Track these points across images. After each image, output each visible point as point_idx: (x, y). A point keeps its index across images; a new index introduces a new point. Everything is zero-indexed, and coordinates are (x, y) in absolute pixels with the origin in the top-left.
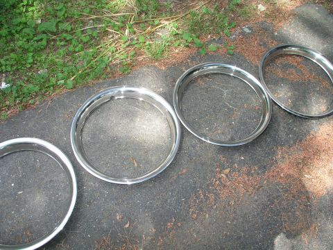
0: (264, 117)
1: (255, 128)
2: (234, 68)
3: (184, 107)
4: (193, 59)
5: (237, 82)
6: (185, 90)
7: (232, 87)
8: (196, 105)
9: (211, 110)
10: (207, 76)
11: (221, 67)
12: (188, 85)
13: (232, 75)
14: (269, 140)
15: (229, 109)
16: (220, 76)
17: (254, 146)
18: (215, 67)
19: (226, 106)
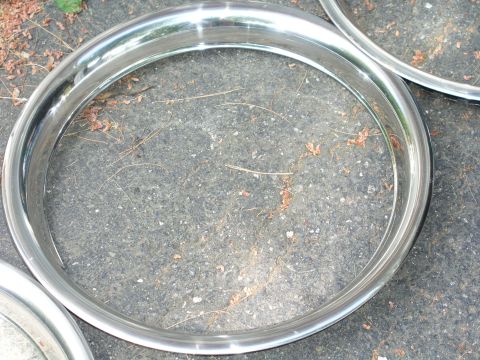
0: (402, 161)
1: (383, 222)
2: (197, 17)
3: (74, 251)
4: (36, 41)
5: (248, 68)
6: (54, 179)
7: (235, 95)
8: (117, 223)
9: (187, 219)
10: (117, 88)
11: (159, 33)
12: (57, 156)
13: (202, 47)
14: (456, 245)
15: (251, 185)
16: (170, 69)
17: (407, 293)
18: (134, 44)
19: (239, 180)
